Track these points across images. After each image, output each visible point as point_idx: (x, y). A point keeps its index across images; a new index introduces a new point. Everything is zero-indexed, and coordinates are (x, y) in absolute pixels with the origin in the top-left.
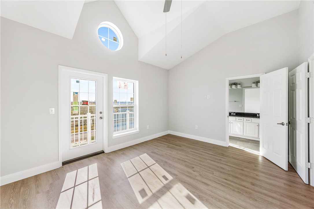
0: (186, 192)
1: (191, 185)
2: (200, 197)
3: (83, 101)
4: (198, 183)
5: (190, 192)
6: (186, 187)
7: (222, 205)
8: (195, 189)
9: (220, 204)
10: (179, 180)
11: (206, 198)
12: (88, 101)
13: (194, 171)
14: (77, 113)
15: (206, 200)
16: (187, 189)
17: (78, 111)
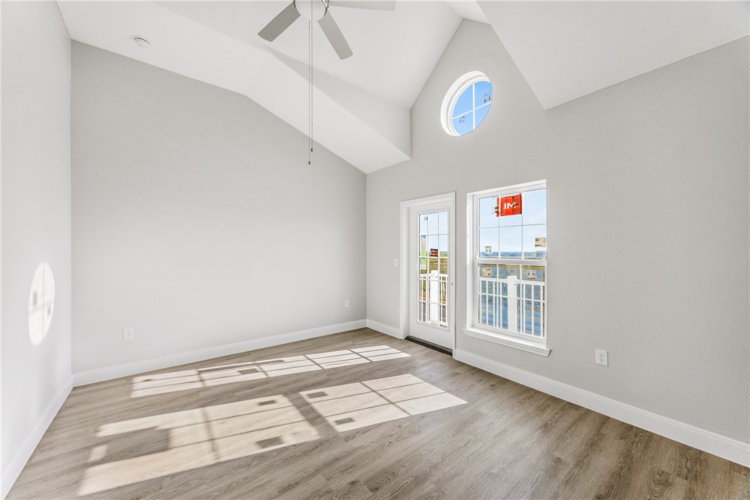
0: (289, 441)
1: (300, 456)
2: (263, 457)
3: (431, 250)
4: (299, 472)
5: (285, 448)
6: (301, 444)
7: (219, 486)
8: (287, 459)
9: (223, 485)
10: (328, 441)
11: (253, 467)
12: (437, 250)
13: (353, 483)
14: (425, 269)
15: (250, 465)
16: (294, 445)
17: (425, 266)
